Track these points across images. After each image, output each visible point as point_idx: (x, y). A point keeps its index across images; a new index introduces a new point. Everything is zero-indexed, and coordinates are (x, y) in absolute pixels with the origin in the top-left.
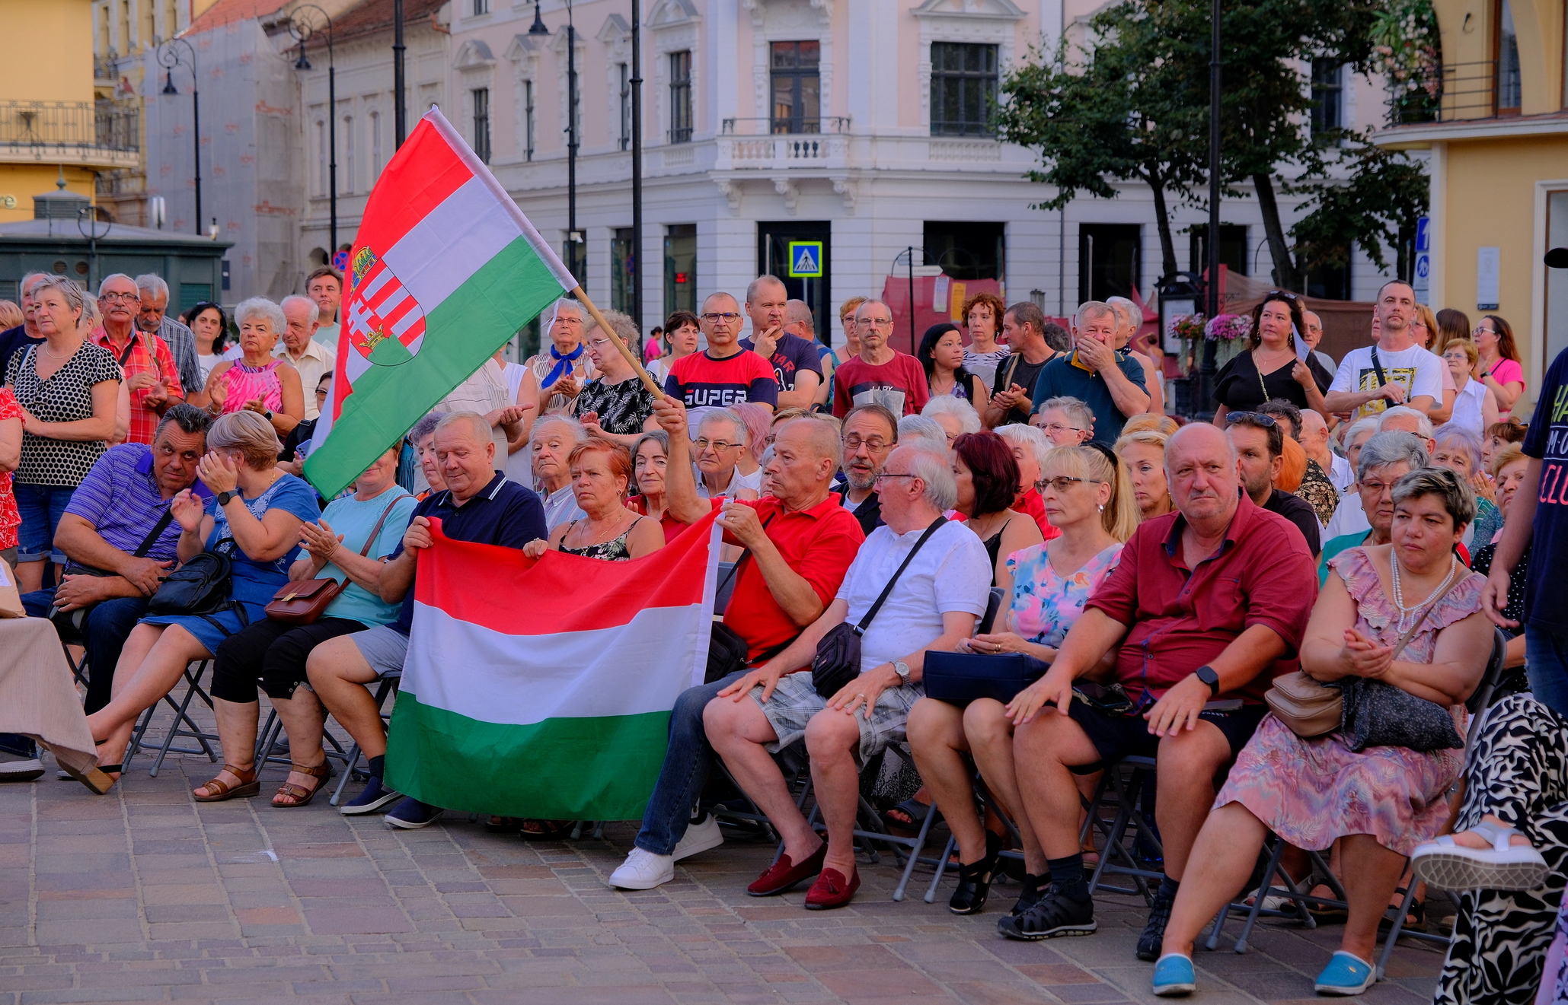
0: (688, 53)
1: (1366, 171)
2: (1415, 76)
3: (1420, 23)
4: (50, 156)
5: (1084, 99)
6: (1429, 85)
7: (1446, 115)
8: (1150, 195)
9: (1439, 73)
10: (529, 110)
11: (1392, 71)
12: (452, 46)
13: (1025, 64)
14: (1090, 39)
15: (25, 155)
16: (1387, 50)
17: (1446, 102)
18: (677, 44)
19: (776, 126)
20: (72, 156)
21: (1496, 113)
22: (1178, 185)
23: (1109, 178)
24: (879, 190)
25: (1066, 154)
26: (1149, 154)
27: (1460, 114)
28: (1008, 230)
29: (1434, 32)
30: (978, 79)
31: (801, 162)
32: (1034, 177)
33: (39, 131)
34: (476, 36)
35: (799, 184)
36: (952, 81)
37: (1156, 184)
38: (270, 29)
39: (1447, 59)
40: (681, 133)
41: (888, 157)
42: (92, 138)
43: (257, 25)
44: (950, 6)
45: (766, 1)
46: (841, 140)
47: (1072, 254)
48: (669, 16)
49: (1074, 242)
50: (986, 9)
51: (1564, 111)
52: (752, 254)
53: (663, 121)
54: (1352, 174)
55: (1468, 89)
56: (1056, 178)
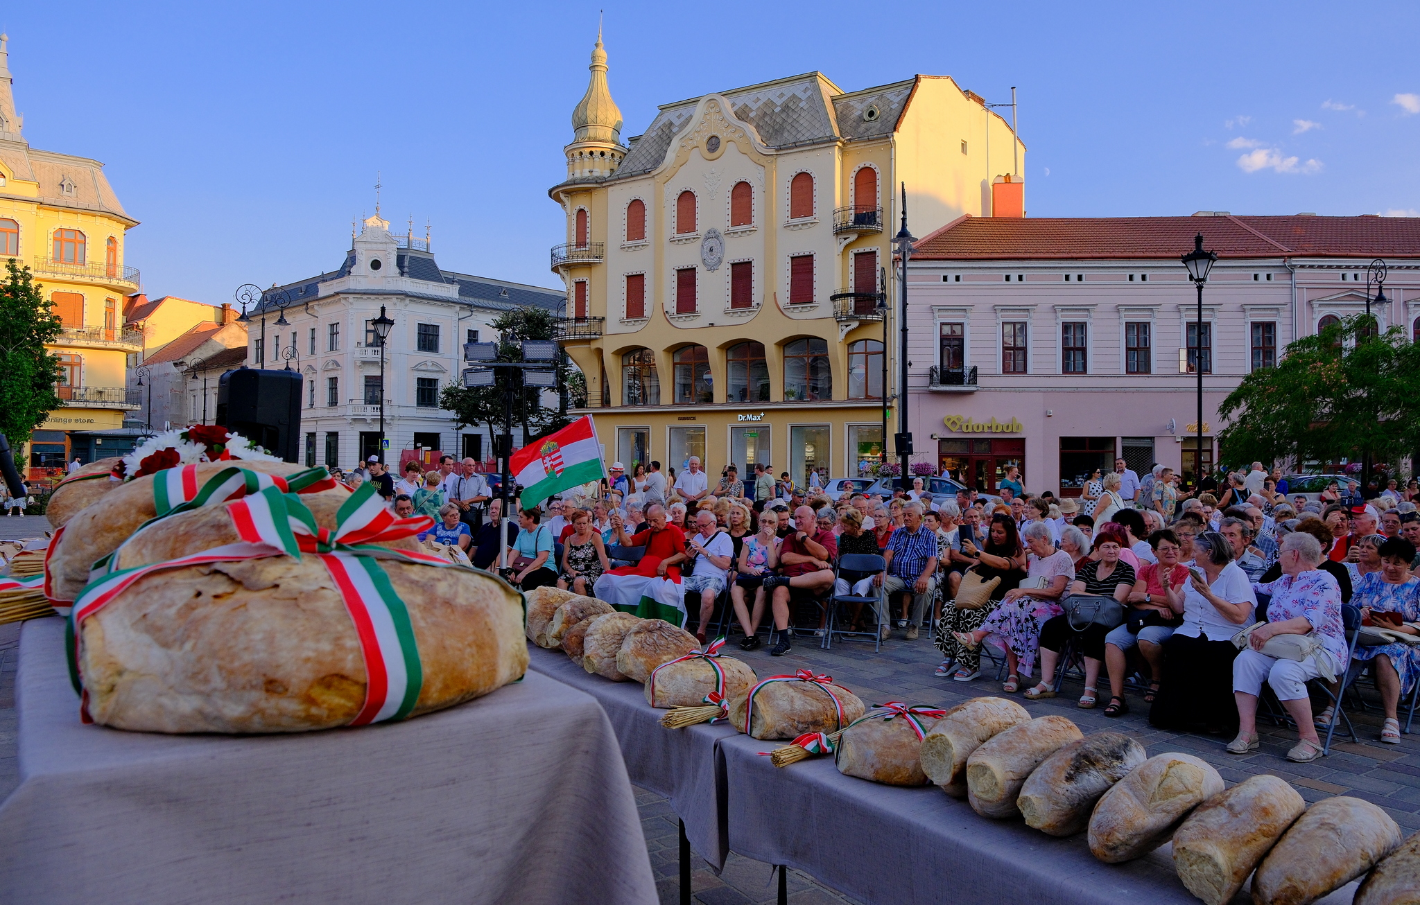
0: (336, 378)
2: (580, 395)
3: (581, 380)
4: (109, 406)
5: (469, 397)
6: (583, 397)
7: (589, 406)
8: (488, 426)
9: (586, 393)
11: (573, 392)
13: (450, 386)
15: (100, 405)
17: (588, 402)
18: (333, 375)
19: (368, 402)
20: (117, 406)
21: (603, 406)
22: (497, 423)
23: (477, 420)
24: (401, 422)
25: (463, 413)
26: (488, 413)
27: (593, 406)
28: (441, 436)
29: (584, 380)
30: (432, 390)
31: (375, 413)
32: (452, 420)
33: (105, 397)
35: (374, 420)
36: (422, 389)
37: (490, 423)
38: (176, 365)
39: (589, 390)
40: (333, 402)
41: (403, 412)
42: (124, 399)
43: (172, 363)
44: (423, 367)
45: (364, 363)
46: (388, 407)
47: (460, 444)
48: (330, 367)
49: (461, 440)
50: (434, 368)
51: (623, 406)
52: (358, 442)
53: (327, 399)
54: (550, 421)
55: (595, 399)
56: (462, 420)
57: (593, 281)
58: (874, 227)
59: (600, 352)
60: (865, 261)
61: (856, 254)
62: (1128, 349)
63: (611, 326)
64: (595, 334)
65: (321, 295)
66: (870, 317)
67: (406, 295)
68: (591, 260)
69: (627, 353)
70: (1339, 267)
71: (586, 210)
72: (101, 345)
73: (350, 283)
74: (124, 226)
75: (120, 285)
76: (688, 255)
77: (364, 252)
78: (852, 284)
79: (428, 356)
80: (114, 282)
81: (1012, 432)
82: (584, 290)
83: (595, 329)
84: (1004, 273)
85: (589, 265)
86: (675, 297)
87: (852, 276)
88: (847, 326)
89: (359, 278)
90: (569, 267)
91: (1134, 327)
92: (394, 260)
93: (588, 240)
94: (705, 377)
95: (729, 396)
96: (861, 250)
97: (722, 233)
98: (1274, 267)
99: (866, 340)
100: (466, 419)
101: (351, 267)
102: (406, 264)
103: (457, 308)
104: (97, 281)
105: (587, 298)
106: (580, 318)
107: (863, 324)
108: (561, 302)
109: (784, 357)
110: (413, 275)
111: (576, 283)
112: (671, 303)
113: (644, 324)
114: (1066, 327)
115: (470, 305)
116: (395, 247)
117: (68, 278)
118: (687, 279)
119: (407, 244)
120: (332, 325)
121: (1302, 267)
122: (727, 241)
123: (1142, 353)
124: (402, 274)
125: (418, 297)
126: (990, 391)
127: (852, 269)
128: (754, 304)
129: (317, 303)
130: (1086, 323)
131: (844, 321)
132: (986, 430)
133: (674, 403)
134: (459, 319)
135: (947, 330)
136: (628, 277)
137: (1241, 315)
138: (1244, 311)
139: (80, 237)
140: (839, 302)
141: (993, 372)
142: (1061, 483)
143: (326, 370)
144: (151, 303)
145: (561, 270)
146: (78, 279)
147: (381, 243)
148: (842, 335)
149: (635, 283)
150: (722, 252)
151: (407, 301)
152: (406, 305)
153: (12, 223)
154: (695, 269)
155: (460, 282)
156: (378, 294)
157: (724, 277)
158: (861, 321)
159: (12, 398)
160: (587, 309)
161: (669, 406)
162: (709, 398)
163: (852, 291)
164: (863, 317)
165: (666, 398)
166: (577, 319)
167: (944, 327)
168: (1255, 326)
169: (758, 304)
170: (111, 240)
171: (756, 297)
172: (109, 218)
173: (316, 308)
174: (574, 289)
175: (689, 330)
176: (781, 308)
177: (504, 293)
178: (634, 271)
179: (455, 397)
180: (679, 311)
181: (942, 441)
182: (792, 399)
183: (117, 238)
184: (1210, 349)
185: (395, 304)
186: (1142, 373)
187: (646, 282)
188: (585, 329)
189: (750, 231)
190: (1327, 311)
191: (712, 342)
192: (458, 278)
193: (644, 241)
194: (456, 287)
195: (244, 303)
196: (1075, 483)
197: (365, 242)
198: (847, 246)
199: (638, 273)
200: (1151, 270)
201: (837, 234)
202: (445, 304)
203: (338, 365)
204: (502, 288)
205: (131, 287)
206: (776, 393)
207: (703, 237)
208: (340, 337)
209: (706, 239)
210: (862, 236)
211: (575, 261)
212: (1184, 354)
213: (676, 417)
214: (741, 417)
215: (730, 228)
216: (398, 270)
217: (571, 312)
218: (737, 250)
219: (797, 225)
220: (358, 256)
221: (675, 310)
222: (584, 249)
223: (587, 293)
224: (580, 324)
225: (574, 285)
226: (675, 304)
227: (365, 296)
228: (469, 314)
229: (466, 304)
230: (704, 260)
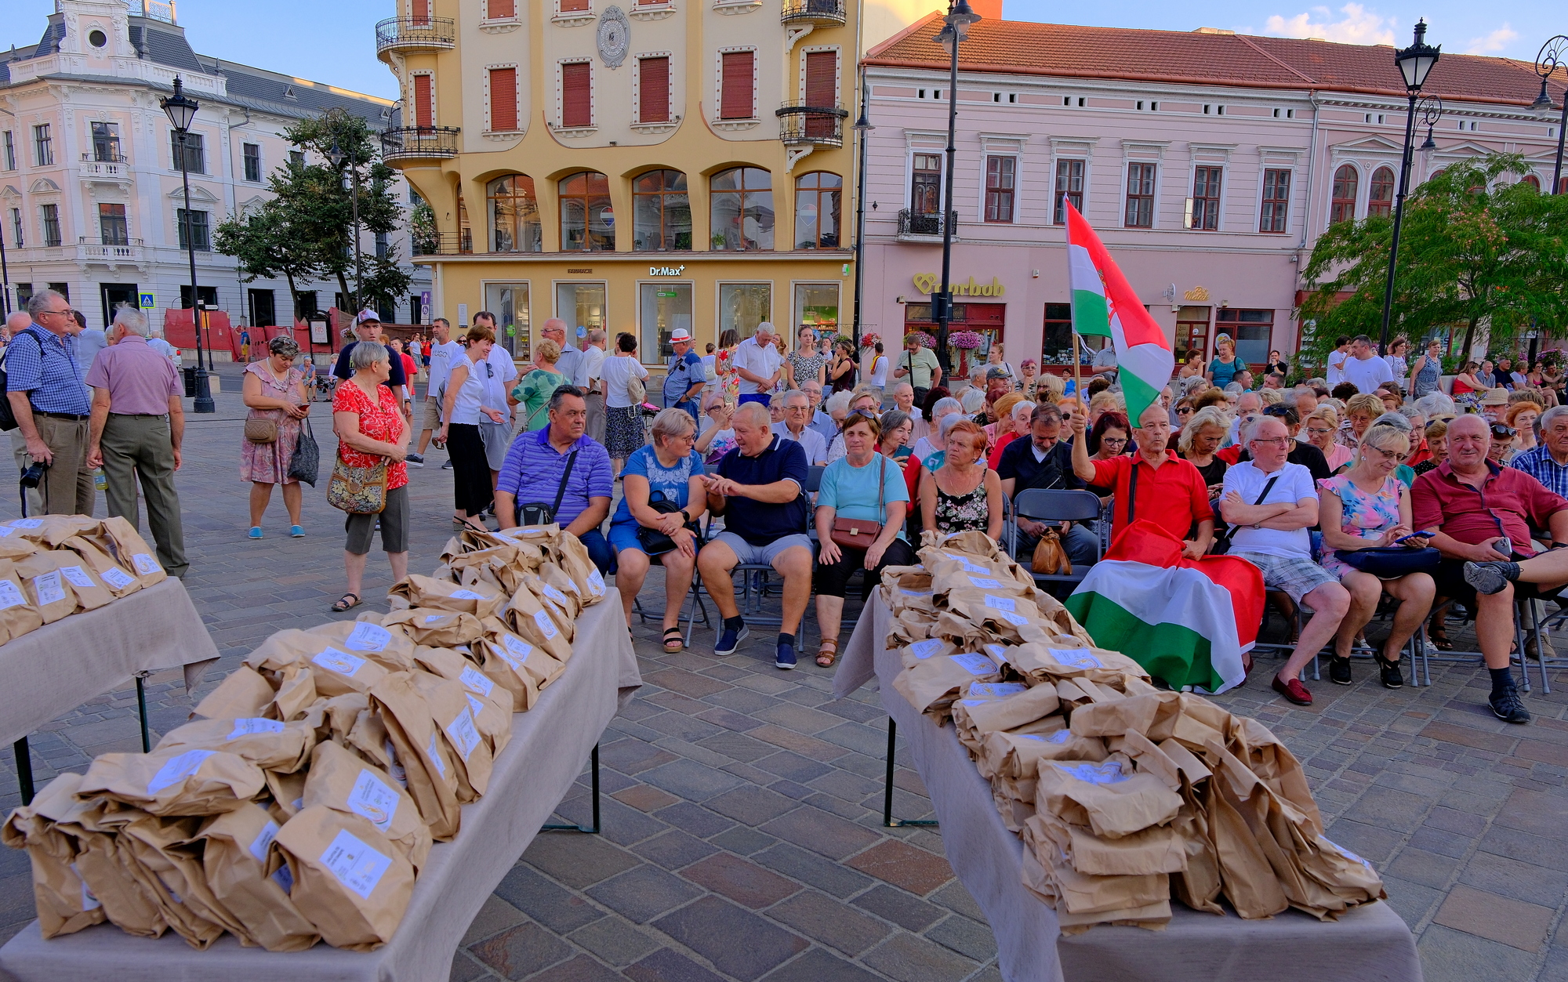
0: (55, 206)
1: (380, 272)
2: (427, 235)
3: (429, 215)
5: (256, 236)
6: (433, 240)
7: (441, 252)
8: (287, 278)
9: (437, 235)
11: (419, 233)
13: (228, 221)
17: (440, 246)
18: (48, 201)
19: (106, 240)
21: (461, 253)
22: (298, 275)
23: (271, 271)
24: (159, 271)
27: (446, 252)
28: (219, 291)
29: (435, 219)
30: (199, 226)
32: (236, 269)
35: (120, 267)
37: (289, 274)
39: (439, 229)
40: (54, 240)
41: (162, 257)
44: (183, 194)
45: (96, 184)
46: (140, 249)
47: (247, 302)
48: (43, 190)
49: (246, 296)
50: (200, 196)
51: (490, 253)
52: (98, 296)
53: (43, 235)
55: (449, 242)
56: (249, 270)
57: (439, 72)
58: (836, 17)
59: (455, 177)
60: (821, 65)
61: (808, 54)
62: (1129, 196)
63: (469, 142)
64: (448, 151)
65: (15, 78)
66: (827, 142)
67: (151, 87)
68: (438, 44)
69: (495, 180)
70: (1365, 105)
73: (59, 64)
76: (579, 44)
77: (77, 18)
78: (803, 94)
79: (189, 178)
81: (992, 296)
82: (428, 88)
83: (447, 144)
84: (994, 91)
85: (433, 52)
86: (560, 104)
87: (803, 85)
88: (797, 152)
89: (75, 58)
90: (404, 53)
91: (1137, 169)
92: (125, 34)
93: (430, 15)
94: (604, 215)
95: (637, 243)
96: (816, 49)
97: (627, 13)
98: (1297, 101)
99: (819, 172)
100: (256, 270)
101: (59, 40)
102: (144, 40)
103: (227, 110)
105: (433, 100)
106: (424, 129)
107: (819, 150)
109: (711, 192)
110: (157, 58)
111: (416, 77)
112: (555, 112)
113: (519, 139)
114: (1061, 164)
115: (244, 108)
116: (125, 13)
118: (576, 77)
119: (140, 10)
120: (38, 128)
121: (1328, 102)
122: (635, 26)
123: (1143, 201)
124: (140, 55)
126: (969, 244)
127: (803, 75)
128: (671, 117)
129: (9, 92)
130: (1084, 161)
131: (794, 145)
132: (962, 293)
133: (561, 251)
134: (230, 127)
135: (920, 164)
136: (491, 71)
137: (1255, 159)
138: (1259, 154)
140: (786, 119)
141: (972, 219)
142: (1043, 359)
143: (37, 194)
145: (393, 56)
147: (102, 5)
148: (791, 164)
149: (503, 80)
150: (628, 41)
154: (588, 64)
155: (226, 73)
156: (106, 83)
157: (630, 76)
158: (815, 145)
160: (433, 115)
161: (554, 254)
162: (609, 244)
163: (802, 104)
164: (819, 140)
165: (550, 241)
166: (421, 130)
167: (917, 158)
168: (1269, 173)
169: (677, 117)
171: (675, 107)
173: (9, 99)
174: (412, 85)
175: (579, 149)
176: (709, 124)
177: (291, 93)
178: (500, 62)
179: (238, 237)
180: (566, 123)
181: (911, 304)
182: (720, 247)
184: (1218, 200)
185: (134, 100)
186: (1142, 227)
187: (518, 79)
188: (433, 145)
189: (666, 13)
190: (1346, 159)
191: (614, 169)
192: (222, 67)
193: (513, 20)
194: (222, 80)
196: (1057, 359)
197: (78, 3)
198: (798, 42)
199: (507, 66)
200: (1163, 96)
201: (786, 23)
202: (208, 104)
203: (55, 186)
204: (286, 85)
206: (700, 240)
207: (599, 18)
208: (52, 146)
209: (605, 21)
210: (819, 28)
211: (414, 43)
212: (1190, 204)
213: (565, 269)
214: (653, 270)
215: (638, 7)
216: (133, 50)
217: (410, 119)
218: (648, 39)
219: (732, 8)
220: (68, 24)
221: (560, 122)
222: (426, 27)
223: (433, 92)
224: (427, 137)
225: (413, 79)
226: (560, 113)
227: (86, 86)
228: (243, 120)
229: (238, 106)
230: (601, 52)
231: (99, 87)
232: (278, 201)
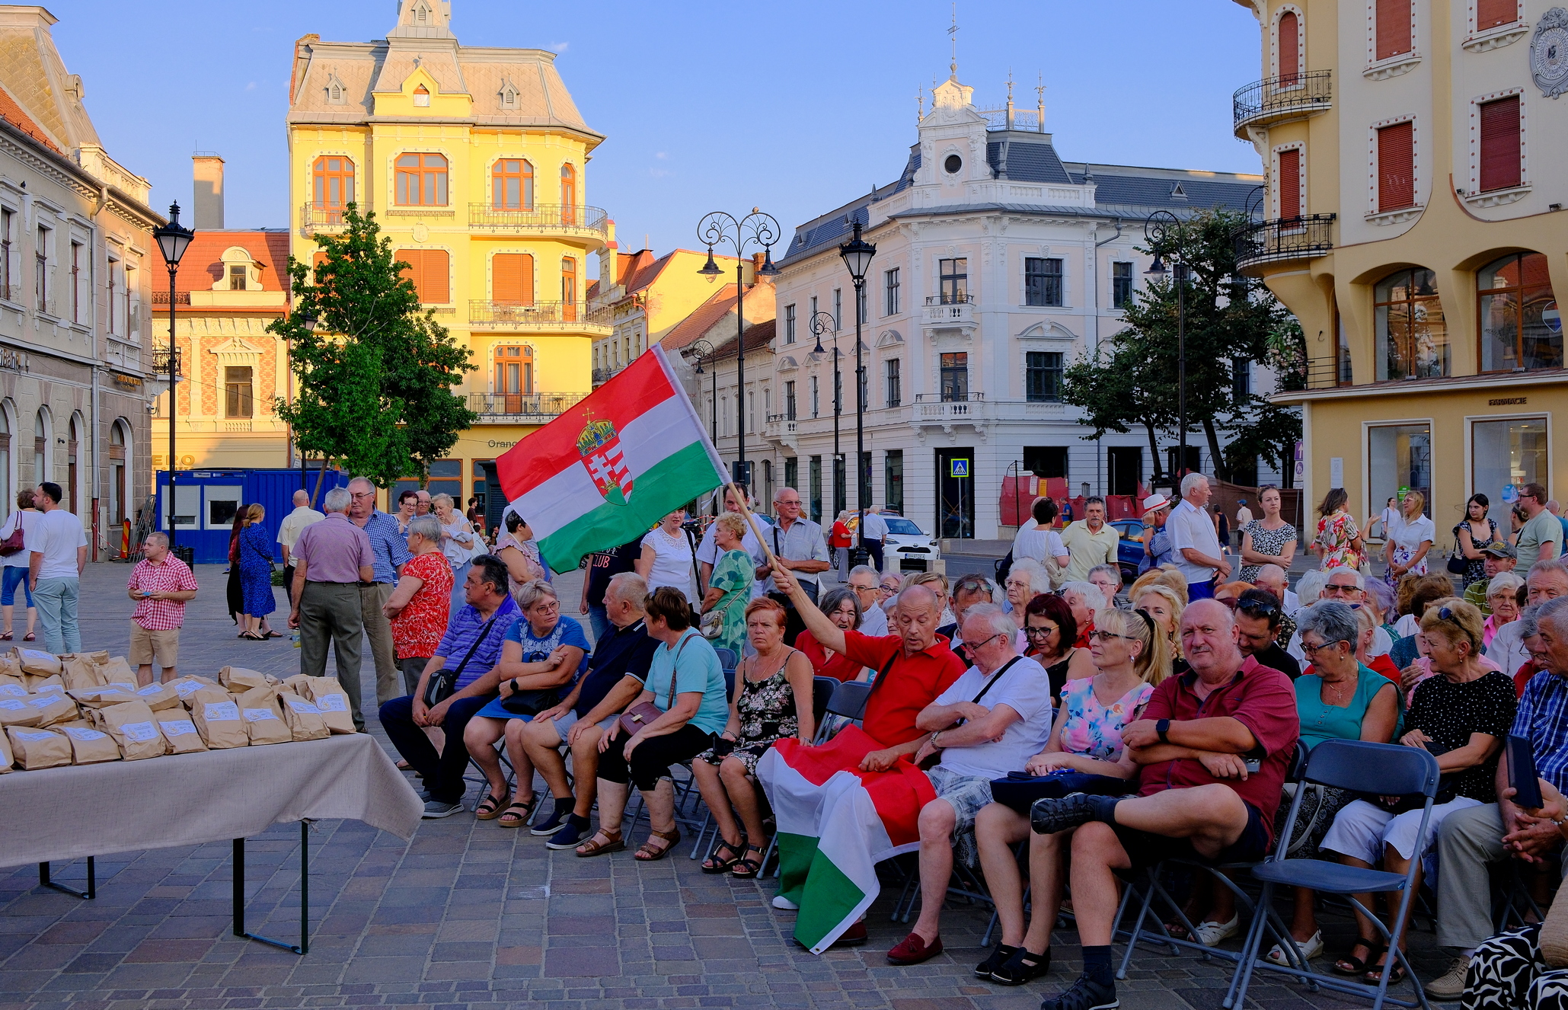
0: (898, 360)
1: (1265, 417)
2: (1293, 365)
3: (1294, 337)
5: (1109, 380)
6: (1300, 370)
7: (1310, 386)
8: (1146, 431)
9: (1305, 363)
10: (816, 392)
11: (1279, 362)
12: (776, 359)
13: (1077, 363)
14: (1111, 349)
16: (1277, 351)
17: (1310, 378)
18: (890, 355)
19: (944, 397)
21: (1339, 385)
22: (1161, 426)
23: (1124, 422)
24: (1000, 430)
25: (1100, 409)
26: (1145, 409)
27: (1318, 385)
28: (1070, 451)
29: (1302, 341)
30: (1051, 371)
31: (958, 416)
32: (1082, 421)
34: (789, 355)
35: (956, 428)
36: (1038, 373)
37: (1149, 426)
38: (685, 354)
39: (1310, 356)
40: (894, 401)
41: (1004, 412)
43: (678, 353)
44: (1036, 334)
45: (939, 332)
46: (978, 404)
47: (1105, 464)
48: (888, 342)
49: (1105, 457)
50: (1056, 334)
51: (1377, 383)
52: (932, 465)
53: (885, 397)
54: (1257, 419)
55: (1321, 371)
56: (1095, 422)
57: (1311, 143)
59: (1328, 281)
63: (1347, 231)
64: (1318, 248)
65: (873, 221)
67: (1004, 210)
68: (1307, 107)
69: (1381, 279)
71: (1296, 12)
72: (556, 328)
73: (915, 199)
74: (584, 146)
75: (579, 235)
76: (1502, 71)
77: (933, 145)
79: (1045, 314)
80: (571, 232)
82: (1297, 166)
83: (1319, 238)
85: (1304, 118)
86: (1477, 161)
89: (928, 190)
90: (1266, 126)
92: (981, 152)
93: (1301, 70)
94: (1547, 315)
100: (1103, 421)
101: (914, 171)
102: (1003, 156)
103: (1093, 224)
104: (549, 232)
105: (1302, 181)
106: (1290, 220)
108: (1254, 194)
110: (1018, 173)
111: (1282, 154)
112: (1468, 170)
113: (1415, 218)
115: (1115, 219)
116: (983, 129)
117: (511, 231)
118: (1500, 120)
119: (1004, 122)
120: (890, 273)
124: (996, 174)
125: (1023, 213)
133: (1481, 373)
134: (1097, 245)
136: (1379, 130)
139: (526, 169)
143: (883, 348)
144: (657, 262)
145: (1250, 132)
146: (524, 232)
147: (960, 125)
149: (1395, 140)
151: (1006, 219)
152: (1004, 229)
153: (439, 159)
155: (1096, 179)
156: (958, 213)
159: (351, 411)
160: (1302, 201)
161: (1468, 378)
162: (1553, 358)
165: (1463, 363)
166: (1283, 224)
170: (568, 168)
172: (563, 135)
174: (1277, 166)
175: (1506, 223)
177: (1179, 191)
178: (1392, 116)
179: (1089, 381)
180: (1484, 188)
183: (575, 164)
185: (986, 228)
187: (1415, 136)
188: (1300, 241)
191: (1558, 244)
192: (1092, 173)
193: (1410, 55)
194: (1091, 189)
195: (710, 244)
197: (935, 128)
199: (1401, 120)
202: (1072, 220)
203: (899, 338)
204: (1174, 182)
205: (594, 237)
207: (1532, 30)
208: (901, 292)
209: (1541, 31)
211: (1276, 111)
213: (1483, 401)
216: (988, 169)
217: (1272, 209)
220: (924, 153)
221: (1476, 186)
222: (1293, 88)
223: (1302, 170)
224: (1290, 232)
225: (1277, 158)
226: (1476, 173)
227: (937, 220)
228: (1116, 233)
229: (1107, 217)
230: (1536, 77)
231: (949, 219)
232: (1131, 332)
